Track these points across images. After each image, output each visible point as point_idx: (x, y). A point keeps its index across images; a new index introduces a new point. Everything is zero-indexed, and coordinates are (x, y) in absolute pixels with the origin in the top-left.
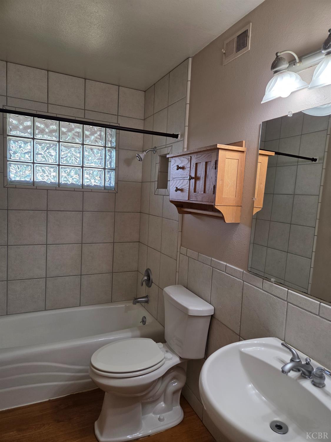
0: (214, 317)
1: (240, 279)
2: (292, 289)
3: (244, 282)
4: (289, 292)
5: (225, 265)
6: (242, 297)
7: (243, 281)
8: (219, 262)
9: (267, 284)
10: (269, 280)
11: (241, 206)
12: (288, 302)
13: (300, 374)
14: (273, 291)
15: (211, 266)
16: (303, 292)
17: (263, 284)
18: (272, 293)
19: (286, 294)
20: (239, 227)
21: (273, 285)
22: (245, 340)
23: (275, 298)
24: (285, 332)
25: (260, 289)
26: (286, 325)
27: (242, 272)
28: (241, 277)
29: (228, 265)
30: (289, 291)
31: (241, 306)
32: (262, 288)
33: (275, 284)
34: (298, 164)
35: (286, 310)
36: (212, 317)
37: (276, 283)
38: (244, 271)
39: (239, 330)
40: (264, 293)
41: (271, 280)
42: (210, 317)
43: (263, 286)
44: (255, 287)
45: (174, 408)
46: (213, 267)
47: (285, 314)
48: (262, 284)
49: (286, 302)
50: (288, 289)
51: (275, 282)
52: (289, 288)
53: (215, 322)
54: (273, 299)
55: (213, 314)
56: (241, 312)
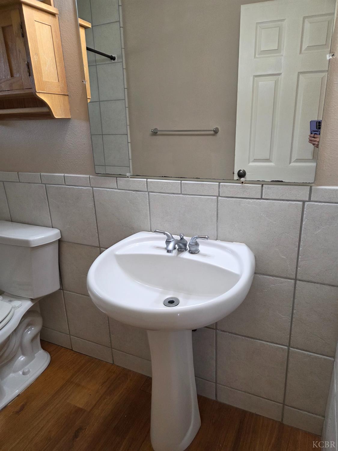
0: (62, 241)
1: (87, 187)
2: (151, 177)
3: (93, 189)
4: (148, 182)
5: (62, 176)
6: (94, 206)
7: (91, 187)
8: (53, 175)
9: (122, 182)
10: (124, 176)
11: (68, 95)
12: (149, 192)
13: (177, 251)
14: (131, 186)
15: (42, 183)
16: (163, 177)
17: (118, 182)
18: (131, 189)
19: (146, 185)
20: (71, 124)
21: (130, 180)
22: (107, 248)
23: (134, 193)
24: (150, 222)
25: (116, 189)
26: (150, 215)
27: (87, 177)
28: (88, 184)
29: (66, 175)
30: (148, 180)
31: (95, 216)
32: (117, 187)
33: (131, 178)
34: (97, 64)
35: (148, 200)
36: (60, 241)
37: (133, 177)
38: (90, 176)
39: (98, 241)
40: (120, 192)
41: (126, 175)
42: (58, 242)
43: (118, 185)
44: (109, 189)
45: (35, 355)
46: (45, 184)
47: (148, 205)
48: (116, 184)
49: (147, 193)
50: (147, 179)
51: (131, 177)
52: (147, 177)
53: (65, 246)
54: (131, 194)
55: (60, 237)
56: (96, 222)
